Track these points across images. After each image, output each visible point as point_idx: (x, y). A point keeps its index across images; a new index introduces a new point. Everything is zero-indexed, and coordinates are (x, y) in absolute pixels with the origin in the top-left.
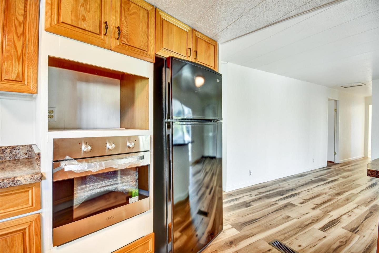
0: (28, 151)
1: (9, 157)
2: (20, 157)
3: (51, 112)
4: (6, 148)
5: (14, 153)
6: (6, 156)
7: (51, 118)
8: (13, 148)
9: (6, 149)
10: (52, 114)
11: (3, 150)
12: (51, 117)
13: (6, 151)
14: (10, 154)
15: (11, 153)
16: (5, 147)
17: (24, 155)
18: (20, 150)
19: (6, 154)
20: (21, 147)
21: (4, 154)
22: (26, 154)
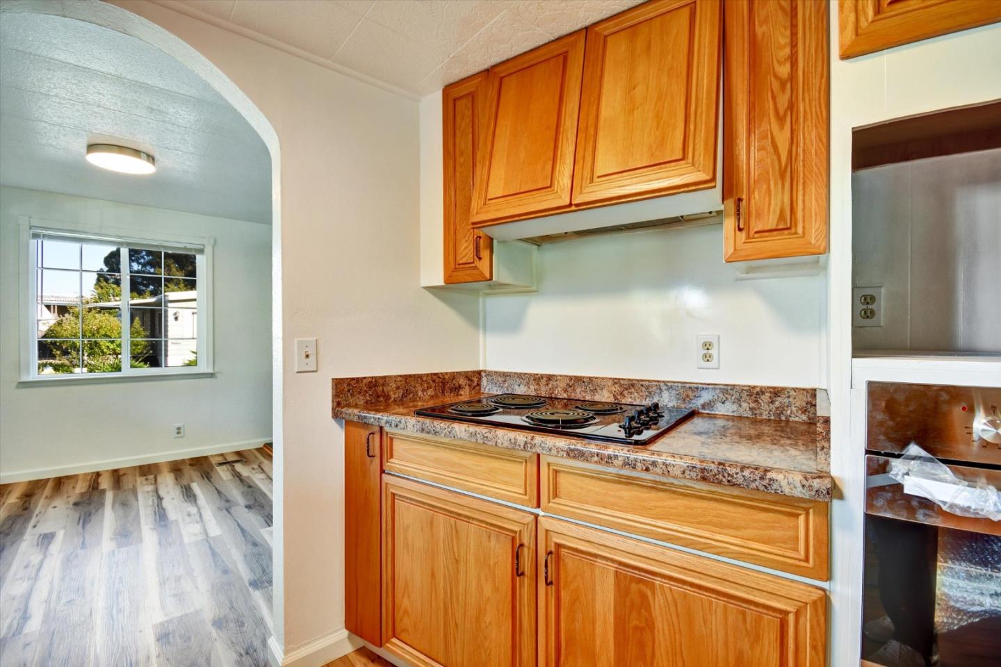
0: (809, 406)
1: (767, 413)
2: (790, 416)
3: (869, 300)
4: (763, 390)
5: (777, 404)
6: (762, 407)
7: (868, 317)
8: (777, 392)
9: (763, 393)
10: (870, 307)
11: (757, 393)
12: (869, 314)
13: (763, 397)
14: (771, 405)
15: (772, 402)
16: (761, 388)
17: (800, 412)
18: (791, 399)
19: (762, 404)
20: (792, 393)
21: (759, 403)
22: (803, 410)
